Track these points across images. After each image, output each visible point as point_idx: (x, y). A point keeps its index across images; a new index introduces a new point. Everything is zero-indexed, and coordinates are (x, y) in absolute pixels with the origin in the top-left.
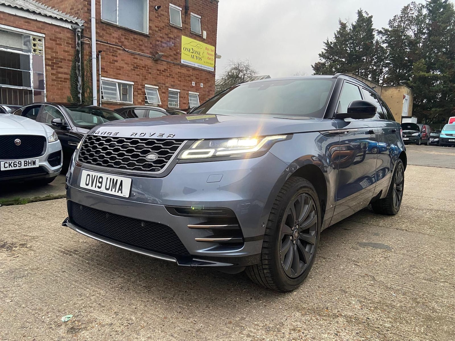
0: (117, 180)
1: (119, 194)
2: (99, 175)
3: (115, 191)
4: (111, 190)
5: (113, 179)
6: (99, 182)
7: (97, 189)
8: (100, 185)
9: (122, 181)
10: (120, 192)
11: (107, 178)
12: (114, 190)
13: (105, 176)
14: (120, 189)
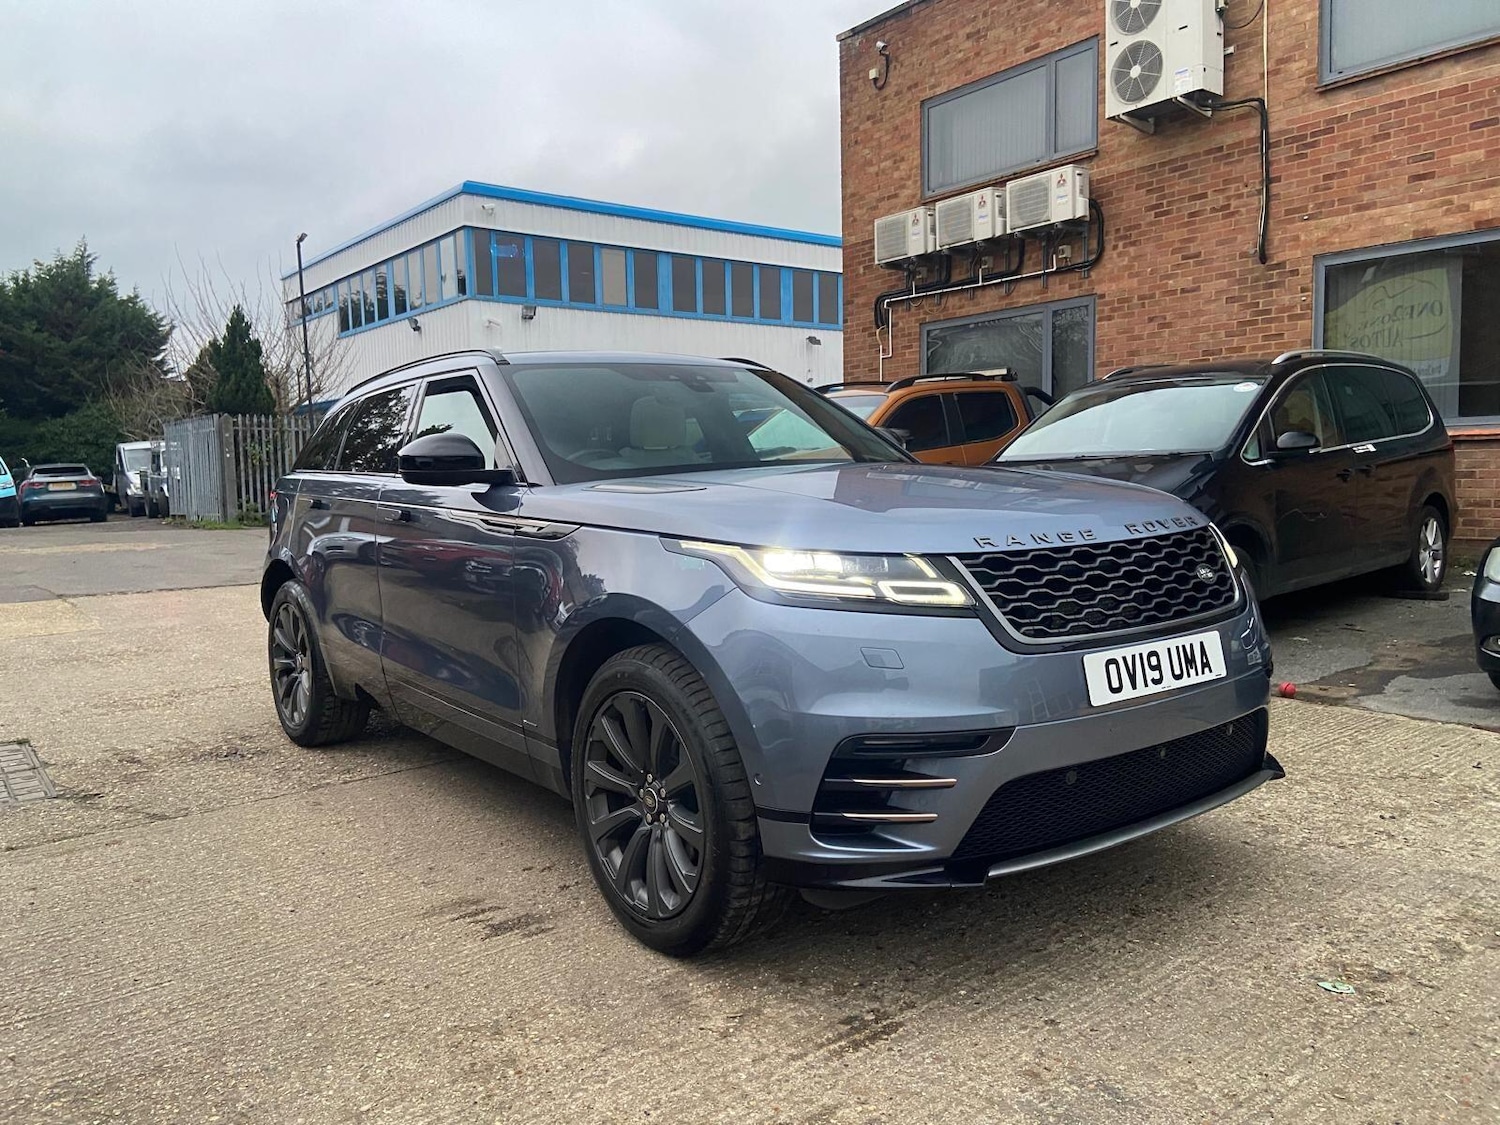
0: (1191, 645)
1: (1208, 676)
2: (1144, 648)
3: (1197, 674)
4: (1189, 675)
5: (1184, 646)
6: (1153, 668)
7: (1153, 689)
8: (1156, 675)
9: (1202, 643)
10: (1206, 670)
11: (1169, 649)
12: (1192, 672)
13: (1160, 646)
14: (1206, 665)
